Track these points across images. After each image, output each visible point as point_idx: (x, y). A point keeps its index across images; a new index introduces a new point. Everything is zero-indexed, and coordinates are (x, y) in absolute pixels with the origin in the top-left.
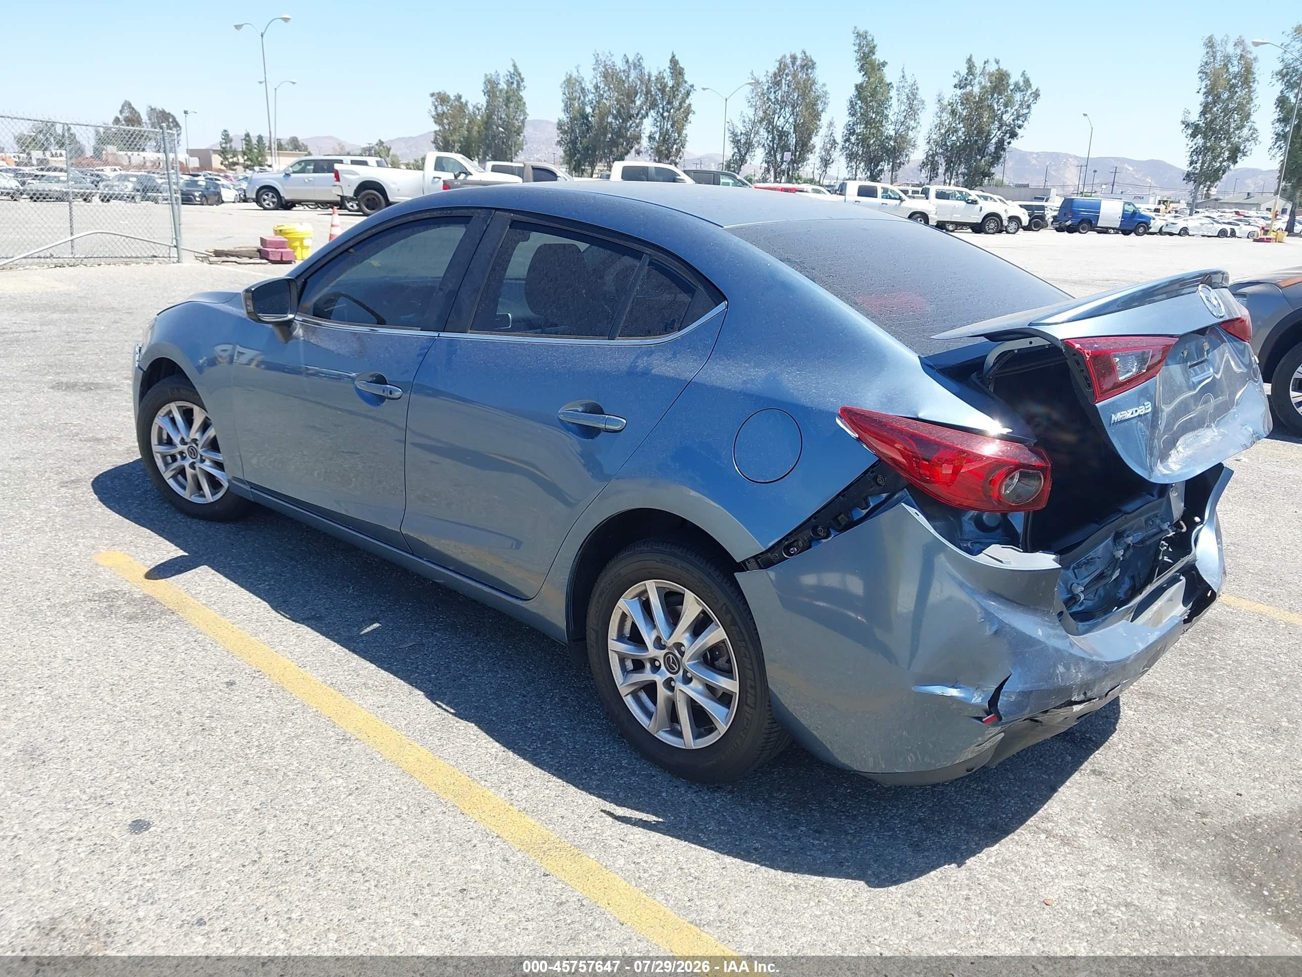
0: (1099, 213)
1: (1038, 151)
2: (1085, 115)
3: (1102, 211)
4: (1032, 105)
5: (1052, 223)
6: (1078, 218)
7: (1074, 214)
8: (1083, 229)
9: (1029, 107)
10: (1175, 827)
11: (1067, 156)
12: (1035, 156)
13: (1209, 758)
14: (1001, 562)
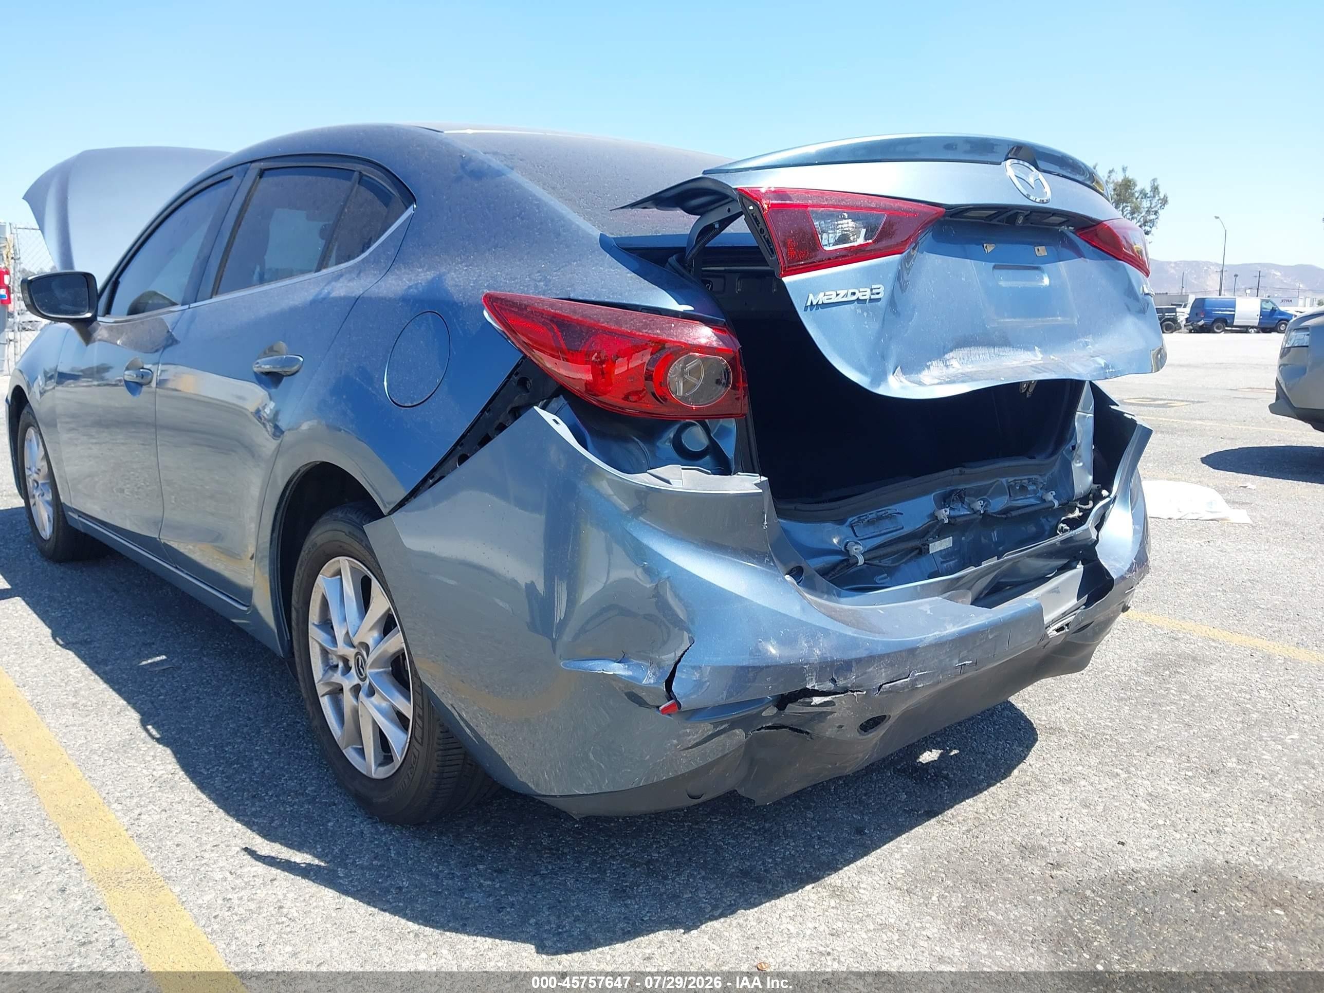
0: (1234, 311)
1: (1175, 260)
2: (1217, 218)
3: (1237, 308)
4: (1159, 211)
5: (1185, 326)
6: (1211, 317)
7: (1207, 314)
8: (1218, 328)
9: (1156, 213)
10: (1007, 880)
11: (1208, 264)
12: (1173, 265)
13: (1100, 800)
14: (668, 482)
